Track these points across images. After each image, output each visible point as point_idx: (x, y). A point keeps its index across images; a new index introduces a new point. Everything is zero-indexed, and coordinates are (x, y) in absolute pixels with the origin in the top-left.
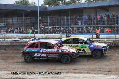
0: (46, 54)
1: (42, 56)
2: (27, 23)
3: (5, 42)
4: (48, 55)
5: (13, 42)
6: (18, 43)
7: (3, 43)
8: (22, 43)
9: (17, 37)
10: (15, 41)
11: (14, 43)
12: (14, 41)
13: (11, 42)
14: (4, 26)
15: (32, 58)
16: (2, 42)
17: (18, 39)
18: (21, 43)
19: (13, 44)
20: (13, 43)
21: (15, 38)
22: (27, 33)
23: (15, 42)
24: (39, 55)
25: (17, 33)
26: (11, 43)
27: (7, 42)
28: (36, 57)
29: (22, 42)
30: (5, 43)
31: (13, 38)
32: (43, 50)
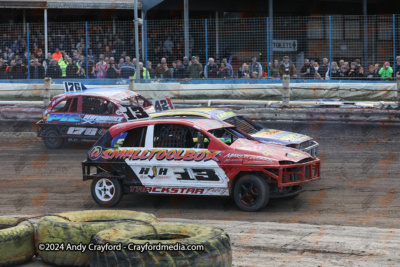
0: (96, 129)
1: (86, 134)
2: (380, 38)
3: (289, 113)
4: (100, 133)
5: (317, 110)
6: (337, 117)
7: (278, 117)
8: (352, 118)
9: (337, 93)
10: (324, 110)
11: (322, 117)
12: (322, 106)
13: (307, 113)
14: (292, 50)
15: (63, 138)
16: (275, 113)
17: (341, 99)
18: (347, 114)
19: (318, 119)
20: (316, 117)
21: (330, 98)
22: (377, 78)
23: (324, 114)
24: (79, 131)
25: (336, 76)
26: (309, 117)
27: (293, 113)
28: (73, 136)
29: (352, 114)
30: (286, 116)
31: (322, 97)
32: (89, 118)
